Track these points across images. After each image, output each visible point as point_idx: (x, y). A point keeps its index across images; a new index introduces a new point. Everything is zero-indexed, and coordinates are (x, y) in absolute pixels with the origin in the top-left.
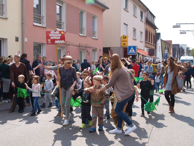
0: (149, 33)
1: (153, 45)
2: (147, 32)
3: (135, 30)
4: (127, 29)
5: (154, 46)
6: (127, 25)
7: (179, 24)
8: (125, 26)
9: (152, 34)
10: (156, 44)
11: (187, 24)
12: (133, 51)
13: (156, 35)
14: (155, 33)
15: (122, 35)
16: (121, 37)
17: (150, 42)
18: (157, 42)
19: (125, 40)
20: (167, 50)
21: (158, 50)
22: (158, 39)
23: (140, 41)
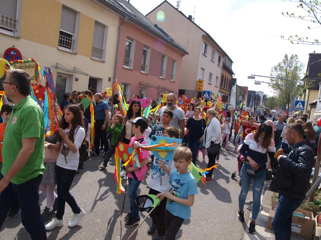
0: (225, 78)
1: (228, 91)
3: (211, 75)
4: (203, 73)
6: (204, 69)
7: (254, 75)
8: (202, 71)
9: (227, 80)
10: (231, 90)
12: (207, 96)
13: (232, 81)
14: (231, 78)
15: (198, 79)
16: (197, 81)
17: (224, 87)
18: (232, 88)
19: (200, 84)
20: (241, 97)
21: (232, 96)
22: (234, 84)
23: (215, 86)
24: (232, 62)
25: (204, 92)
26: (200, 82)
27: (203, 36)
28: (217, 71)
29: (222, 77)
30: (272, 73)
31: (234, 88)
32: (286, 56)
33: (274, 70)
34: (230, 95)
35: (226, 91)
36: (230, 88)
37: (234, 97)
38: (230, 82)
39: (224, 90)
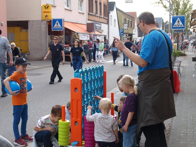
0: (96, 2)
5: (105, 19)
9: (100, 4)
10: (108, 17)
12: (59, 25)
13: (108, 5)
14: (106, 2)
16: (42, 7)
17: (97, 13)
18: (110, 15)
19: (47, 10)
20: (126, 25)
21: (111, 25)
22: (112, 10)
23: (79, 13)
25: (55, 21)
26: (46, 7)
31: (113, 15)
34: (108, 23)
35: (100, 19)
36: (107, 14)
37: (115, 26)
38: (106, 6)
39: (96, 17)
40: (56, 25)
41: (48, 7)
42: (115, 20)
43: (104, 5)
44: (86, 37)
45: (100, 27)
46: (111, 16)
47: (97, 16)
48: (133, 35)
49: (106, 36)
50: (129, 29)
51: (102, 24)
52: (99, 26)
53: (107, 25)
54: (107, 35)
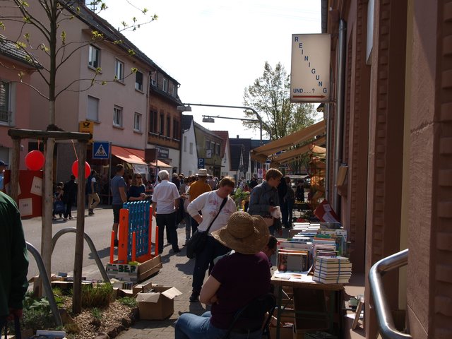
0: (162, 116)
1: (173, 140)
2: (156, 113)
3: (119, 111)
4: (98, 108)
5: (176, 142)
6: (98, 99)
7: (189, 104)
8: (94, 102)
9: (169, 119)
10: (181, 139)
11: (201, 105)
13: (181, 120)
14: (177, 115)
15: (82, 119)
16: (79, 124)
17: (162, 133)
18: (184, 135)
19: (86, 129)
20: (210, 151)
21: (185, 151)
22: (188, 127)
23: (135, 132)
24: (176, 83)
25: (97, 144)
26: (86, 124)
27: (83, 30)
28: (136, 102)
29: (153, 114)
30: (247, 99)
31: (189, 135)
32: (267, 67)
33: (248, 92)
34: (180, 149)
35: (168, 141)
36: (178, 135)
37: (191, 153)
38: (178, 122)
39: (161, 139)
40: (98, 151)
41: (89, 124)
42: (191, 144)
43: (174, 121)
44: (144, 169)
45: (167, 155)
46: (185, 137)
47: (163, 138)
48: (222, 168)
49: (176, 168)
50: (215, 157)
51: (170, 150)
52: (166, 152)
53: (178, 152)
54: (177, 166)
